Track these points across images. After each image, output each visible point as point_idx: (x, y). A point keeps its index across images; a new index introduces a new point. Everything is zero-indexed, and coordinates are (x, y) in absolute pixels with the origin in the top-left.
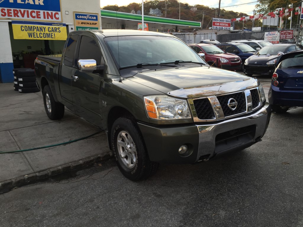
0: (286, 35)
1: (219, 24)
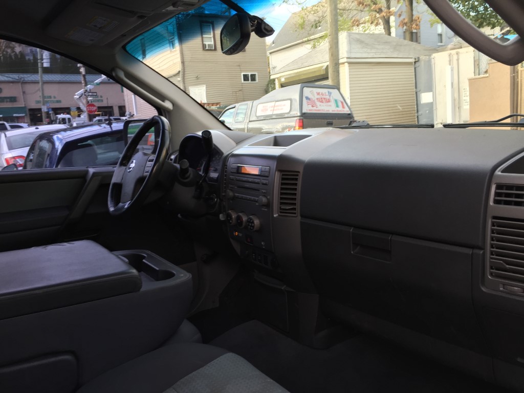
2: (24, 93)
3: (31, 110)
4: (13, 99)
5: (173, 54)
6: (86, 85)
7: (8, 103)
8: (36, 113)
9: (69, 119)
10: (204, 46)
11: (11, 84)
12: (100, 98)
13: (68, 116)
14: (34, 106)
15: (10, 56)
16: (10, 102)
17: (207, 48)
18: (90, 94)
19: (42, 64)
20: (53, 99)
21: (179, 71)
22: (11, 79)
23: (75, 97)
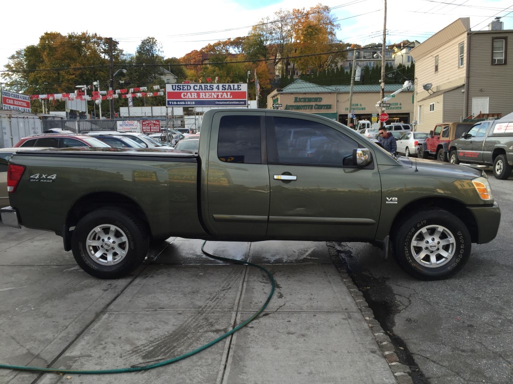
0: (150, 127)
1: (12, 102)
2: (338, 101)
3: (340, 115)
4: (329, 107)
5: (460, 70)
6: (383, 98)
7: (325, 110)
8: (344, 118)
9: (368, 124)
10: (493, 61)
11: (330, 95)
12: (399, 106)
13: (368, 122)
14: (343, 112)
15: (333, 70)
16: (326, 109)
17: (496, 63)
18: (385, 105)
19: (354, 78)
20: (359, 107)
21: (464, 85)
22: (329, 90)
23: (376, 105)
